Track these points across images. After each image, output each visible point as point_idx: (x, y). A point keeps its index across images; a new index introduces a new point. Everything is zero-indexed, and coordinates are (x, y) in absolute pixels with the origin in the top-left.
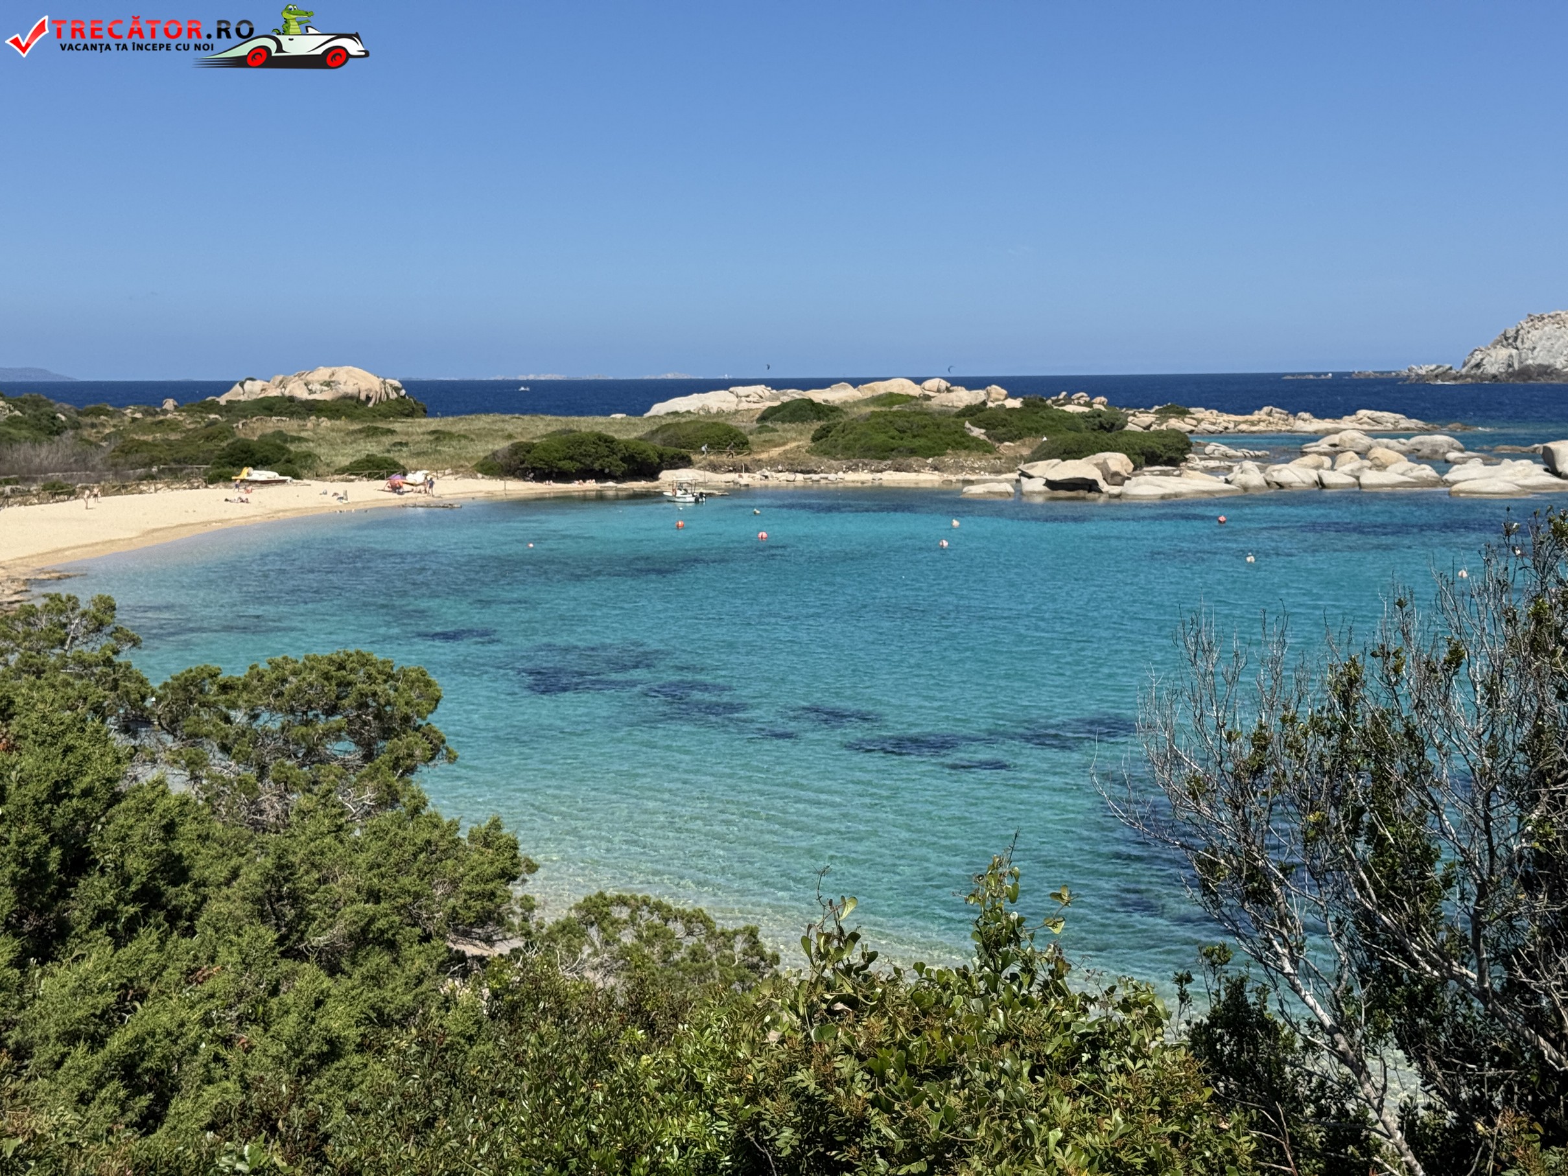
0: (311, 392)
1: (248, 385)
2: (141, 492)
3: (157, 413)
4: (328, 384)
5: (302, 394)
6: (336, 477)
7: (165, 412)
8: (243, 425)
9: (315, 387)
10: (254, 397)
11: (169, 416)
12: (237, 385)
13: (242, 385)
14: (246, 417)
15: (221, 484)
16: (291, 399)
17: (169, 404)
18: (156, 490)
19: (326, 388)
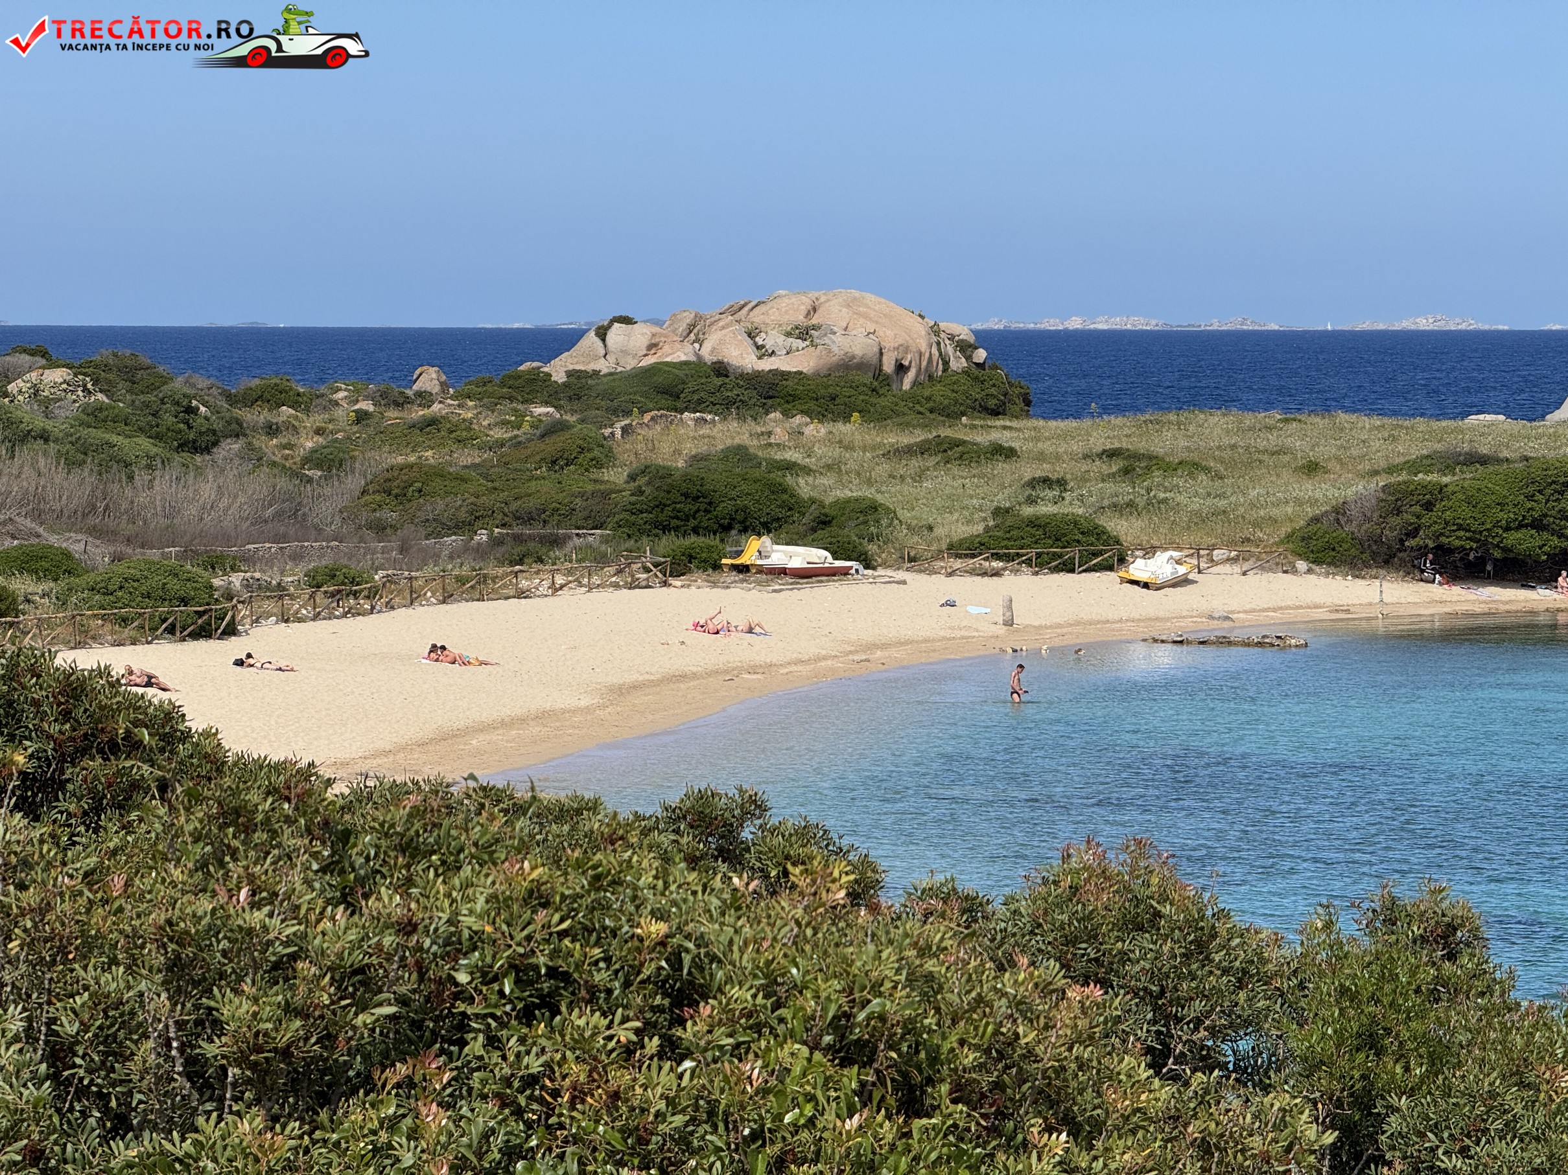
0: (763, 352)
1: (616, 334)
2: (521, 594)
3: (408, 401)
4: (803, 333)
5: (742, 357)
6: (958, 564)
7: (425, 398)
8: (625, 430)
9: (772, 339)
10: (630, 364)
11: (436, 407)
12: (591, 338)
13: (602, 333)
14: (628, 413)
15: (699, 577)
16: (721, 369)
17: (429, 379)
18: (555, 589)
19: (800, 344)
